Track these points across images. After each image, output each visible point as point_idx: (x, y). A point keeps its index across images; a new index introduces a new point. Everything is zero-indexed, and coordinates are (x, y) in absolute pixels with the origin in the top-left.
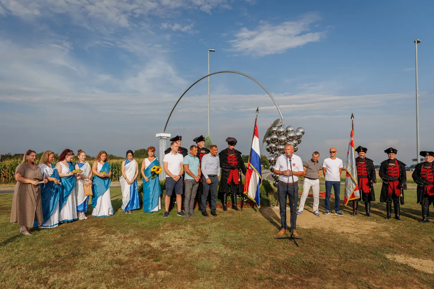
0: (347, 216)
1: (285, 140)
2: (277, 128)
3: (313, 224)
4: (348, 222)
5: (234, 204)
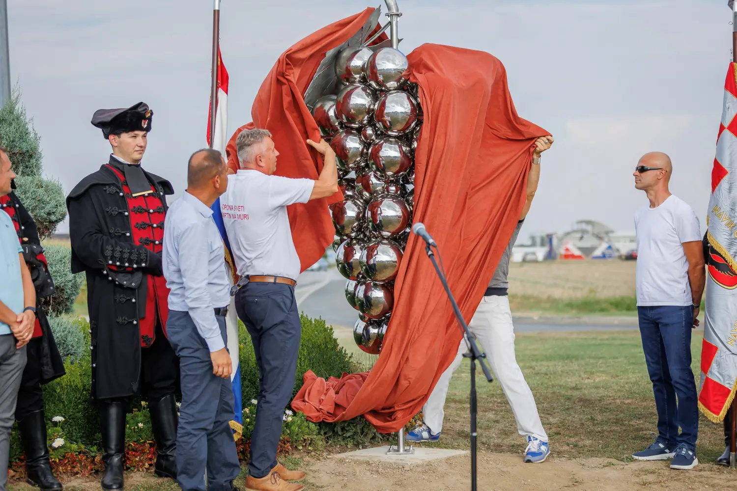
5: (168, 453)
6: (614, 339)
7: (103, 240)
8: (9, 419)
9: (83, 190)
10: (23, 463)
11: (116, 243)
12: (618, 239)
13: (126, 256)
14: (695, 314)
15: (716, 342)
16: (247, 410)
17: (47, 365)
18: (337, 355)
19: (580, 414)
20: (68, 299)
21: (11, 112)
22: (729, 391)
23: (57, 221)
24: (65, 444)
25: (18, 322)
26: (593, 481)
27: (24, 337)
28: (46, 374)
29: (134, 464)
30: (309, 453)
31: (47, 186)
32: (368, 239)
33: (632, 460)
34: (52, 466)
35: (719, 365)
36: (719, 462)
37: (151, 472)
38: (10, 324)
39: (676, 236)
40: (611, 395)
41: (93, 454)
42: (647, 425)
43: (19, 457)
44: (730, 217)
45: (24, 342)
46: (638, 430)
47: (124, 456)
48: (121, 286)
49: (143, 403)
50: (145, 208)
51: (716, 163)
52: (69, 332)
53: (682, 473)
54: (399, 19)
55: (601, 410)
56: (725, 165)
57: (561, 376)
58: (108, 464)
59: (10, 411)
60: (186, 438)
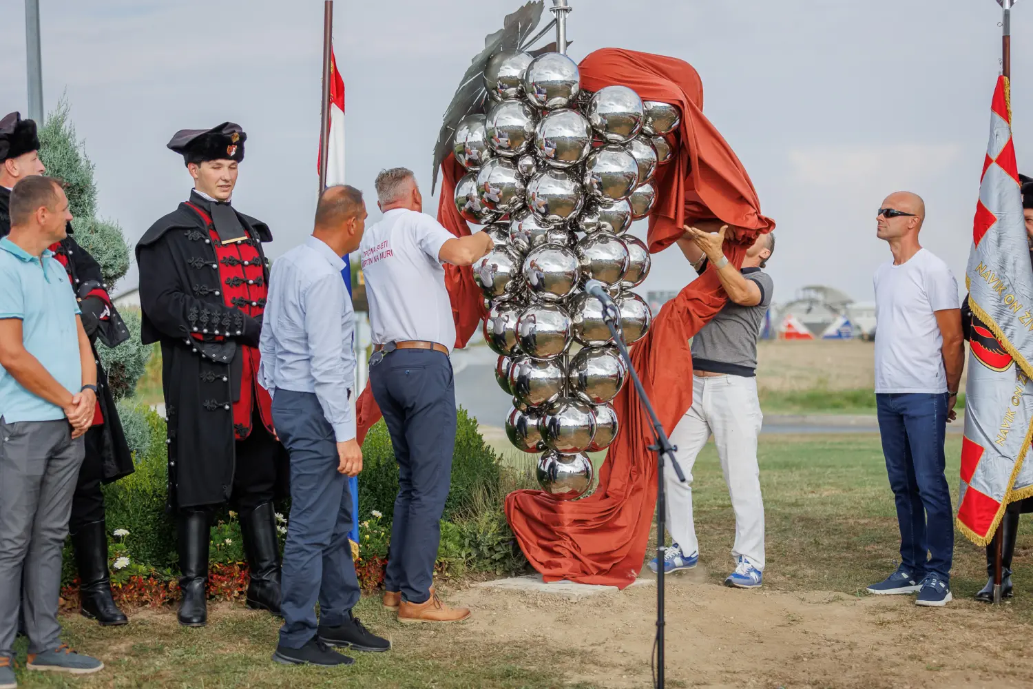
0: (957, 611)
1: (578, 145)
2: (524, 61)
3: (767, 668)
4: (965, 646)
5: (264, 578)
6: (849, 443)
7: (185, 299)
8: (62, 529)
9: (157, 236)
10: (76, 589)
11: (203, 305)
12: (860, 312)
13: (216, 321)
14: (951, 404)
15: (980, 440)
16: (366, 524)
17: (109, 459)
18: (483, 456)
19: (800, 537)
20: (129, 379)
21: (56, 133)
22: (997, 505)
23: (116, 277)
24: (130, 565)
25: (74, 405)
26: (815, 620)
27: (82, 423)
28: (108, 472)
29: (220, 591)
30: (446, 580)
31: (103, 231)
32: (525, 302)
33: (867, 594)
34: (113, 592)
35: (985, 470)
36: (979, 598)
37: (241, 603)
38: (63, 406)
39: (926, 302)
40: (842, 513)
41: (167, 578)
42: (888, 551)
43: (71, 581)
44: (1001, 277)
45: (81, 430)
46: (876, 557)
47: (207, 581)
48: (208, 360)
49: (232, 513)
50: (239, 259)
51: (980, 206)
52: (131, 422)
53: (931, 610)
54: (567, 15)
55: (828, 532)
56: (993, 209)
57: (776, 489)
58: (187, 591)
59: (65, 518)
60: (296, 556)
